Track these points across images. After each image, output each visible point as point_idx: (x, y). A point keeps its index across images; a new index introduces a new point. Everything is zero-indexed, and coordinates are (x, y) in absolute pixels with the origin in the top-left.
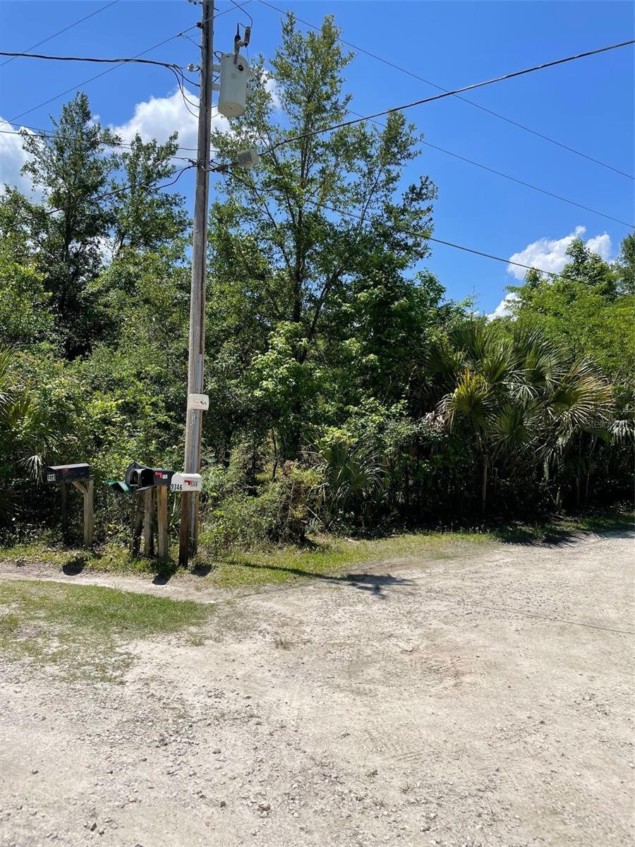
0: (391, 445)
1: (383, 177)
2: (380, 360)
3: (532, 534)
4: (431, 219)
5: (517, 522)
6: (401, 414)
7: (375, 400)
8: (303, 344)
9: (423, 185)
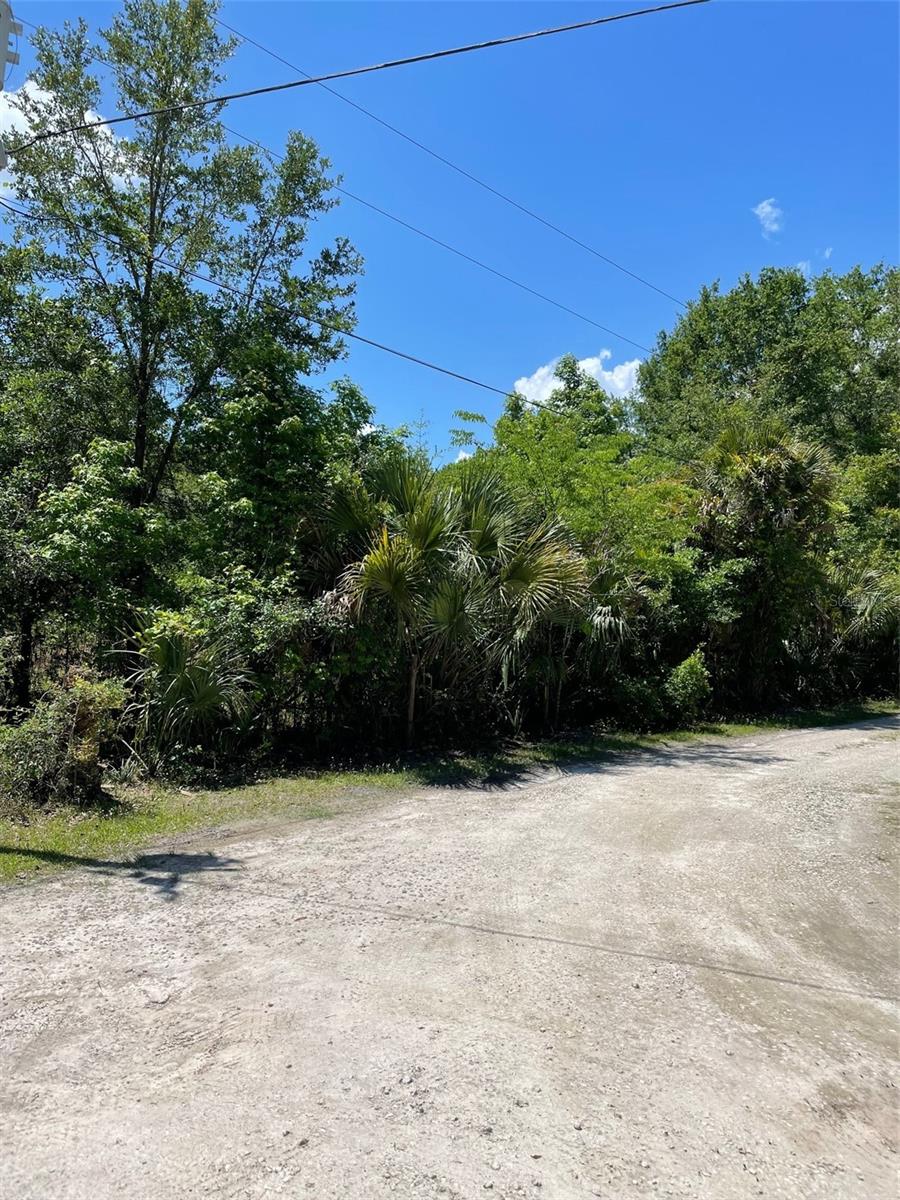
0: (263, 640)
1: (282, 233)
2: (257, 509)
3: (471, 771)
4: (353, 304)
5: (456, 753)
6: (285, 593)
7: (245, 569)
8: (129, 476)
9: (340, 251)
